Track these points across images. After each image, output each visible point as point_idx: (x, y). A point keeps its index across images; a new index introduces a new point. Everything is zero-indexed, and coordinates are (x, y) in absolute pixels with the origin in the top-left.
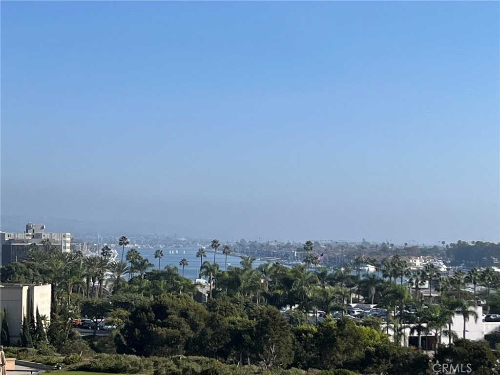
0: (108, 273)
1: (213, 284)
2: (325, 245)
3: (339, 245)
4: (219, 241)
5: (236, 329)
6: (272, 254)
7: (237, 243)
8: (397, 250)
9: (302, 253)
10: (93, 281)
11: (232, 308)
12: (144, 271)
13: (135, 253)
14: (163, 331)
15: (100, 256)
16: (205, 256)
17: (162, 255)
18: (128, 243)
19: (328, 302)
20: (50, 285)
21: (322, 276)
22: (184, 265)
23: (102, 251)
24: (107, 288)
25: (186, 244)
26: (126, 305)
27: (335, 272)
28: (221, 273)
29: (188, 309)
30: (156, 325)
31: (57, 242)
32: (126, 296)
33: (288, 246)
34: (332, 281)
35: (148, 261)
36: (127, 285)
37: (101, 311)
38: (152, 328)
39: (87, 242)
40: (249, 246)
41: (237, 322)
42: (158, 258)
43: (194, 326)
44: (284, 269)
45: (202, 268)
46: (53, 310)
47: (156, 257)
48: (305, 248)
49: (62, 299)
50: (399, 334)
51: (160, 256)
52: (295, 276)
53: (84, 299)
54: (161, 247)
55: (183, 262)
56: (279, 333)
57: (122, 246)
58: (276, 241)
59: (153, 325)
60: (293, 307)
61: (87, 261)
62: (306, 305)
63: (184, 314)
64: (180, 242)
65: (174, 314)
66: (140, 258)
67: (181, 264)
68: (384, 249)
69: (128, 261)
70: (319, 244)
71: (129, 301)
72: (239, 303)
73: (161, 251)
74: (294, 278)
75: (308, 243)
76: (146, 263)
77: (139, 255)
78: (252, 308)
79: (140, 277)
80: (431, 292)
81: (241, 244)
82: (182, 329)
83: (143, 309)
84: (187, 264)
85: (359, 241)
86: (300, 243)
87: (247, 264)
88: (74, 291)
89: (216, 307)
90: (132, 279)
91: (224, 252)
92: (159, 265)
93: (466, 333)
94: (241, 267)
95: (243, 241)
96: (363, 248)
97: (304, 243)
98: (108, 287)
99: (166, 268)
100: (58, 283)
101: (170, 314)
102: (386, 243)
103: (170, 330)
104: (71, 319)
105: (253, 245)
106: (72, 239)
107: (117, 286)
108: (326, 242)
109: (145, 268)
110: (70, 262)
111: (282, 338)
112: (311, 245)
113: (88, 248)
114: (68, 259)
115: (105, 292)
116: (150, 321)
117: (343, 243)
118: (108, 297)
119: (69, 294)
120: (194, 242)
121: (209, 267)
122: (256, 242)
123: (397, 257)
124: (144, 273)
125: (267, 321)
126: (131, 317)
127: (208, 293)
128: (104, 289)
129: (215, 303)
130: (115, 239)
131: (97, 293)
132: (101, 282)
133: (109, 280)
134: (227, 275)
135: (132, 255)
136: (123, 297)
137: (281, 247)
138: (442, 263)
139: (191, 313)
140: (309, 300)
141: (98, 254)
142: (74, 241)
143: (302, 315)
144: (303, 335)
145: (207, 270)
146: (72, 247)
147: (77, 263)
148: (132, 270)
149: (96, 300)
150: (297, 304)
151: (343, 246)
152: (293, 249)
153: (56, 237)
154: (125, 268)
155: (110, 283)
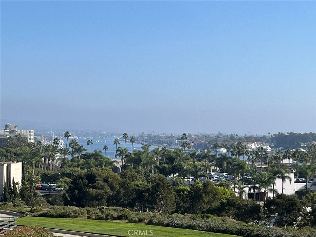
0: (58, 154)
1: (124, 161)
2: (195, 136)
3: (204, 136)
4: (128, 134)
5: (139, 189)
6: (161, 142)
7: (139, 135)
8: (240, 139)
9: (180, 141)
10: (48, 160)
11: (136, 176)
12: (81, 153)
13: (75, 142)
14: (93, 191)
15: (53, 144)
16: (119, 144)
17: (92, 143)
18: (70, 135)
19: (197, 172)
20: (21, 163)
21: (193, 155)
22: (106, 150)
23: (54, 141)
24: (57, 165)
25: (107, 136)
26: (69, 175)
27: (201, 153)
28: (129, 154)
29: (108, 178)
30: (88, 187)
31: (25, 136)
32: (70, 169)
33: (172, 137)
34: (200, 158)
35: (83, 147)
36: (70, 162)
37: (53, 179)
38: (86, 189)
39: (44, 136)
40: (147, 137)
41: (139, 185)
42: (89, 145)
43: (112, 188)
44: (169, 151)
45: (117, 151)
46: (23, 178)
47: (88, 144)
48: (182, 138)
49: (28, 172)
50: (242, 192)
51: (91, 144)
52: (176, 156)
53: (43, 171)
54: (91, 138)
55: (105, 148)
56: (166, 192)
57: (66, 138)
58: (164, 134)
59: (86, 187)
60: (175, 175)
61: (45, 147)
62: (183, 173)
63: (106, 180)
64: (103, 135)
65: (100, 180)
66: (78, 145)
67: (104, 149)
68: (232, 138)
69: (70, 147)
70: (191, 135)
71: (72, 173)
72: (141, 173)
73: (91, 141)
74: (175, 157)
75: (184, 134)
76: (82, 148)
77: (77, 143)
78: (149, 176)
79: (78, 157)
80: (261, 164)
81: (142, 136)
82: (105, 190)
83: (80, 177)
84: (108, 149)
85: (216, 133)
86: (179, 135)
87: (145, 148)
88: (36, 167)
89: (126, 175)
90: (73, 158)
91: (131, 141)
92: (90, 150)
93: (284, 190)
94: (142, 150)
95: (143, 134)
96: (218, 137)
97: (182, 135)
98: (58, 163)
99: (94, 152)
100: (26, 161)
101: (97, 180)
102: (233, 134)
103: (97, 190)
104: (35, 184)
105: (149, 136)
106: (35, 134)
107: (64, 163)
108: (195, 134)
109: (81, 152)
110: (34, 148)
111: (168, 195)
112: (185, 136)
113: (45, 139)
114: (33, 146)
115: (56, 167)
116: (85, 185)
117: (206, 134)
118: (58, 170)
119: (33, 169)
120: (112, 135)
121: (121, 150)
122: (151, 134)
123: (240, 143)
124: (81, 155)
125: (159, 184)
126: (72, 183)
127: (121, 167)
128: (55, 165)
129: (126, 173)
130: (62, 133)
131: (51, 168)
132: (53, 160)
133: (58, 159)
134: (133, 155)
135: (73, 143)
136: (68, 170)
137: (167, 137)
138: (268, 147)
139: (110, 180)
140: (185, 170)
141: (51, 143)
142: (36, 135)
143: (180, 180)
144: (181, 192)
145: (120, 152)
146: (35, 139)
147: (38, 149)
148: (73, 153)
149: (50, 172)
150: (177, 173)
151: (206, 136)
152: (174, 139)
153: (24, 133)
154: (68, 152)
155: (59, 161)
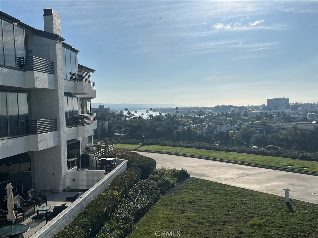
4: (152, 108)
6: (166, 111)
12: (133, 117)
15: (120, 113)
20: (108, 122)
35: (133, 114)
41: (160, 130)
44: (171, 115)
52: (174, 117)
58: (167, 107)
61: (117, 115)
70: (179, 108)
85: (190, 106)
94: (160, 115)
95: (158, 108)
102: (197, 107)
117: (185, 107)
122: (161, 108)
134: (155, 117)
135: (129, 113)
152: (172, 109)
